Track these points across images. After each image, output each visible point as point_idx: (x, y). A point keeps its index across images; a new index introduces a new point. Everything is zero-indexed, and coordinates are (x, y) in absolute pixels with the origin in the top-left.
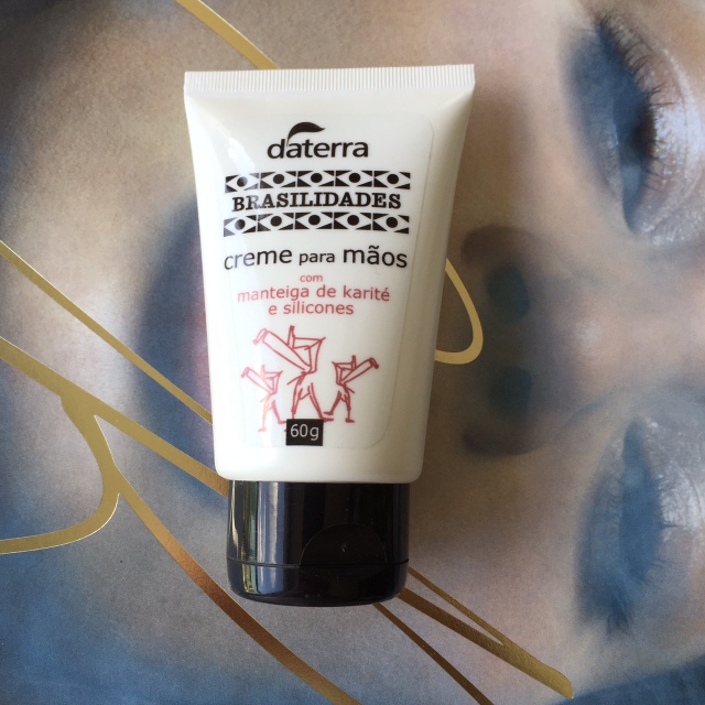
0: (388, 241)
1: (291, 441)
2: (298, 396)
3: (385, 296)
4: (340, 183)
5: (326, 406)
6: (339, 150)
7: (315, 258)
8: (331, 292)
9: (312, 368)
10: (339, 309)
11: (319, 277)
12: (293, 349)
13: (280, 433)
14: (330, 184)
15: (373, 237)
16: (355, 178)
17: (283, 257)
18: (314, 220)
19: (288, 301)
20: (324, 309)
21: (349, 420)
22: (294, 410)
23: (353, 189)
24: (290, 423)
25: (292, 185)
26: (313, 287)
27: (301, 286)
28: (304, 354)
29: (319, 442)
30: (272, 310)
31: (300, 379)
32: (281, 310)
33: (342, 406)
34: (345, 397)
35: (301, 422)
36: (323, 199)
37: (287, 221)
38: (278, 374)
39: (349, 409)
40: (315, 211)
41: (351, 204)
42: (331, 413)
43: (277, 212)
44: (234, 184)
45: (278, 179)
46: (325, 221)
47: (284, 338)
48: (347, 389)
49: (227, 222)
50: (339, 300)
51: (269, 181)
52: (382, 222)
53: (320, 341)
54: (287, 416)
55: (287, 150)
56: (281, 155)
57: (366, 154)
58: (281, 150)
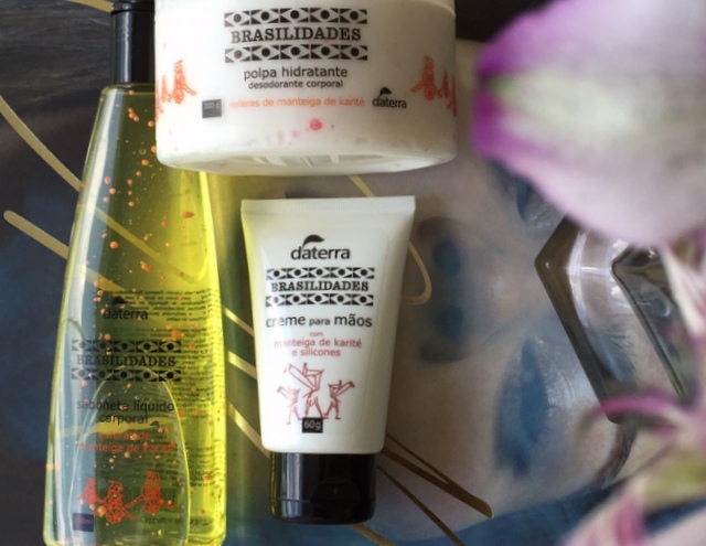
0: (361, 311)
1: (305, 430)
2: (309, 404)
3: (358, 344)
4: (333, 276)
5: (324, 410)
6: (333, 254)
7: (319, 322)
8: (327, 343)
9: (315, 388)
10: (332, 353)
11: (321, 334)
12: (306, 376)
13: (298, 425)
14: (327, 276)
15: (352, 309)
16: (342, 272)
17: (300, 321)
18: (318, 299)
19: (303, 348)
20: (323, 353)
21: (337, 418)
22: (307, 412)
23: (341, 279)
24: (305, 420)
25: (305, 276)
26: (317, 339)
27: (310, 339)
28: (312, 379)
29: (320, 431)
30: (294, 353)
31: (310, 394)
32: (299, 353)
33: (333, 410)
34: (335, 405)
35: (310, 419)
36: (323, 286)
37: (302, 299)
38: (298, 391)
39: (337, 411)
40: (319, 293)
41: (339, 289)
42: (327, 414)
43: (297, 293)
44: (271, 274)
45: (298, 273)
46: (325, 299)
47: (301, 368)
48: (336, 400)
49: (268, 298)
50: (332, 347)
51: (292, 273)
52: (357, 299)
53: (321, 372)
54: (302, 415)
55: (302, 253)
56: (299, 257)
57: (348, 257)
58: (299, 254)
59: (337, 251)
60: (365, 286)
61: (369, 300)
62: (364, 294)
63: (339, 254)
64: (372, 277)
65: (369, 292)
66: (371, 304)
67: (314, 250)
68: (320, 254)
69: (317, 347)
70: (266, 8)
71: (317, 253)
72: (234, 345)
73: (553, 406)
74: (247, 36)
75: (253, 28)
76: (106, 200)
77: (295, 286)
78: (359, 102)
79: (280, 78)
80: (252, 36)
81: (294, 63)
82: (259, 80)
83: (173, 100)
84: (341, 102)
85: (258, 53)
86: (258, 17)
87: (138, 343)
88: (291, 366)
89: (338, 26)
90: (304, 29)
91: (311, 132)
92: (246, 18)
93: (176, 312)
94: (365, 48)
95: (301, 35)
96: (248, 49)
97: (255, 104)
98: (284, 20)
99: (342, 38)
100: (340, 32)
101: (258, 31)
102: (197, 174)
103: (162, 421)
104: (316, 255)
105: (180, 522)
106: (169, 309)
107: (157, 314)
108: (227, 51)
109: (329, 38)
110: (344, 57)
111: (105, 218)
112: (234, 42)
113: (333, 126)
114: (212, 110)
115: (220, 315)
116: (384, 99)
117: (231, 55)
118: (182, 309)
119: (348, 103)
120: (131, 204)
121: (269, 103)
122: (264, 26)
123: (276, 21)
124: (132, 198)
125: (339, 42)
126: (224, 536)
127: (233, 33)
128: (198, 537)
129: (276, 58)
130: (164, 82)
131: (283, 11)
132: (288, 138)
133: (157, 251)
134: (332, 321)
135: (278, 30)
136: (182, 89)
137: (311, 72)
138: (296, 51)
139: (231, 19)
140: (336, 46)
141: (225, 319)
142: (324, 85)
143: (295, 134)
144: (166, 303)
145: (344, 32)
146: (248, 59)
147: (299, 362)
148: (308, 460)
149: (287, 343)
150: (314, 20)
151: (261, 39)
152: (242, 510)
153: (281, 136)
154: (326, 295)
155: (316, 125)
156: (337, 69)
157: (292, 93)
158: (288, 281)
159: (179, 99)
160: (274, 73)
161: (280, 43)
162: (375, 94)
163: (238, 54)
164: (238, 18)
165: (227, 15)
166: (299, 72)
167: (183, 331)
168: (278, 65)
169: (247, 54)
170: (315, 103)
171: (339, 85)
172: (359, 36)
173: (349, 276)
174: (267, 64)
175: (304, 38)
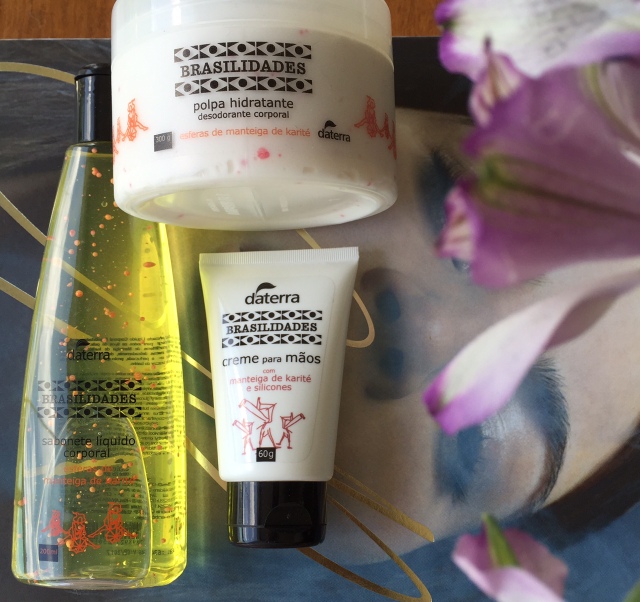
0: (310, 349)
1: (259, 459)
2: (262, 435)
3: (308, 379)
4: (284, 318)
5: (277, 441)
6: (284, 299)
7: (271, 360)
8: (280, 379)
9: (269, 420)
10: (284, 388)
11: (273, 371)
12: (259, 410)
13: (253, 455)
14: (279, 318)
15: (302, 348)
16: (292, 315)
17: (254, 359)
18: (270, 339)
19: (256, 384)
20: (276, 388)
21: (289, 448)
22: (260, 443)
23: (291, 321)
24: (258, 450)
25: (258, 319)
26: (270, 376)
27: (263, 375)
28: (265, 412)
29: (274, 460)
30: (249, 388)
31: (263, 426)
32: (253, 389)
33: (286, 440)
34: (287, 435)
35: (264, 449)
36: (275, 327)
37: (256, 340)
38: (252, 424)
39: (289, 441)
40: (271, 334)
41: (290, 330)
42: (280, 444)
43: (251, 334)
44: (227, 318)
45: (251, 316)
46: (276, 339)
47: (255, 404)
48: (288, 431)
49: (223, 340)
50: (284, 382)
51: (246, 317)
52: (307, 339)
53: (274, 405)
54: (257, 446)
55: (255, 299)
56: (252, 303)
57: (298, 301)
58: (252, 299)
59: (287, 296)
60: (314, 327)
61: (317, 340)
62: (313, 334)
63: (290, 298)
64: (320, 319)
65: (317, 332)
66: (320, 343)
67: (267, 295)
68: (271, 299)
69: (270, 382)
70: (214, 42)
71: (269, 298)
72: (194, 388)
73: (487, 438)
74: (196, 70)
75: (202, 62)
76: (70, 252)
77: (249, 328)
78: (306, 133)
79: (228, 109)
80: (201, 70)
81: (242, 94)
82: (208, 111)
83: (127, 139)
84: (288, 132)
85: (207, 86)
86: (206, 51)
87: (101, 382)
88: (246, 401)
89: (283, 59)
90: (251, 62)
91: (259, 159)
92: (196, 52)
93: (139, 357)
94: (310, 82)
95: (248, 67)
96: (197, 82)
97: (205, 134)
98: (231, 53)
99: (288, 72)
100: (285, 65)
101: (207, 64)
102: (156, 225)
103: (126, 458)
104: (269, 300)
105: (142, 552)
106: (133, 354)
107: (122, 359)
108: (177, 85)
109: (276, 71)
110: (290, 89)
111: (72, 270)
112: (183, 76)
113: (280, 155)
114: (163, 143)
115: (180, 361)
116: (328, 131)
117: (181, 89)
118: (145, 354)
119: (294, 133)
120: (94, 254)
121: (218, 133)
122: (212, 59)
123: (223, 54)
124: (95, 250)
125: (284, 75)
126: (185, 565)
127: (183, 67)
128: (160, 566)
129: (225, 89)
130: (119, 124)
131: (230, 44)
132: (237, 167)
133: (121, 301)
134: (284, 359)
135: (226, 63)
136: (135, 126)
137: (258, 103)
138: (243, 83)
139: (180, 55)
140: (282, 79)
141: (185, 363)
142: (271, 115)
143: (244, 163)
144: (130, 349)
145: (289, 66)
146: (197, 92)
147: (253, 397)
148: (263, 487)
149: (241, 380)
150: (260, 53)
151: (210, 72)
152: (202, 540)
153: (230, 165)
154: (278, 335)
155: (264, 154)
156: (283, 101)
157: (240, 123)
158: (242, 324)
159: (132, 136)
160: (222, 104)
161: (227, 75)
162: (321, 126)
163: (188, 88)
164: (187, 53)
165: (176, 51)
166: (247, 103)
167: (145, 374)
168: (226, 97)
169: (197, 87)
170: (262, 133)
171: (285, 115)
172: (304, 70)
173: (299, 318)
174: (215, 96)
175: (251, 70)
